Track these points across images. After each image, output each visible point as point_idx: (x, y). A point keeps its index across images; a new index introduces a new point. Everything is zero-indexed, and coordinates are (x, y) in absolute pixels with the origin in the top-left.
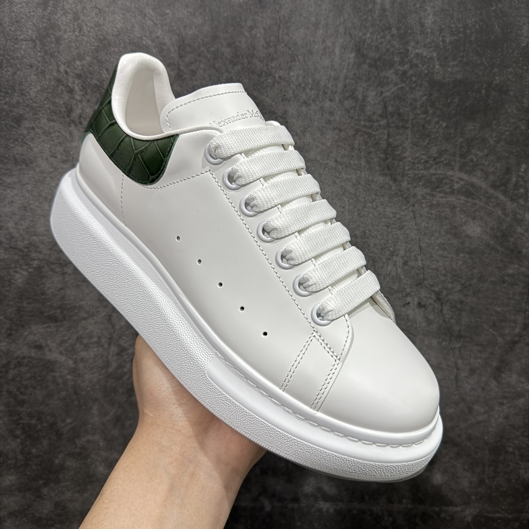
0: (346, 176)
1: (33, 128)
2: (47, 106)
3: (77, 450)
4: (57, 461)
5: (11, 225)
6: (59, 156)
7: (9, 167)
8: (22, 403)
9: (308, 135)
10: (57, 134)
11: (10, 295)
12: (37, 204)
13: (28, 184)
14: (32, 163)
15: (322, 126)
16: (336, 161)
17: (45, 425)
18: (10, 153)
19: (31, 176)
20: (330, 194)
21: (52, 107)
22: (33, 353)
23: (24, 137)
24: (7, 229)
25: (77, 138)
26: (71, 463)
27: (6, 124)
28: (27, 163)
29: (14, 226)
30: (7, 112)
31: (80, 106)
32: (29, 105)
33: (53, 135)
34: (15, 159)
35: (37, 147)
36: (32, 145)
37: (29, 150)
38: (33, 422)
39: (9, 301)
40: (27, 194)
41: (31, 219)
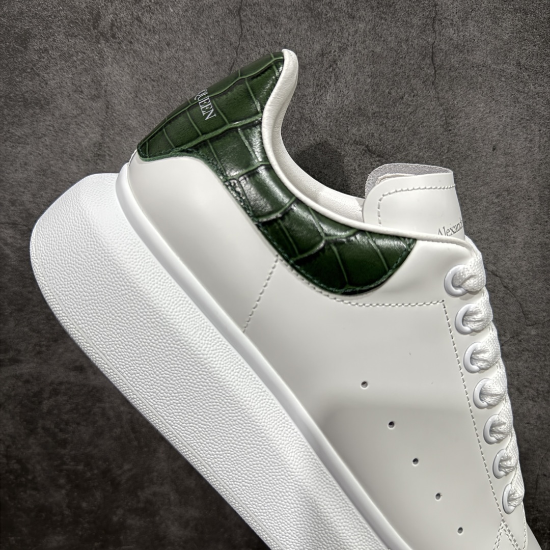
0: (535, 88)
1: (46, 50)
2: (62, 13)
3: (141, 505)
4: (115, 519)
5: (26, 197)
6: (86, 91)
7: (17, 112)
8: (64, 443)
9: (471, 23)
10: (80, 56)
11: (34, 298)
12: (60, 164)
13: (45, 135)
14: (48, 104)
15: (495, 8)
16: (519, 64)
17: (96, 472)
18: (17, 91)
19: (48, 123)
20: (509, 120)
21: (70, 15)
22: (73, 377)
23: (34, 65)
24: (23, 203)
25: (110, 59)
26: (133, 521)
27: (8, 47)
28: (42, 104)
29: (31, 200)
30: (6, 29)
31: (111, 10)
32: (36, 14)
33: (75, 58)
34: (25, 100)
35: (54, 79)
36: (46, 75)
37: (43, 85)
38: (80, 467)
39: (34, 306)
40: (45, 151)
41: (54, 188)
